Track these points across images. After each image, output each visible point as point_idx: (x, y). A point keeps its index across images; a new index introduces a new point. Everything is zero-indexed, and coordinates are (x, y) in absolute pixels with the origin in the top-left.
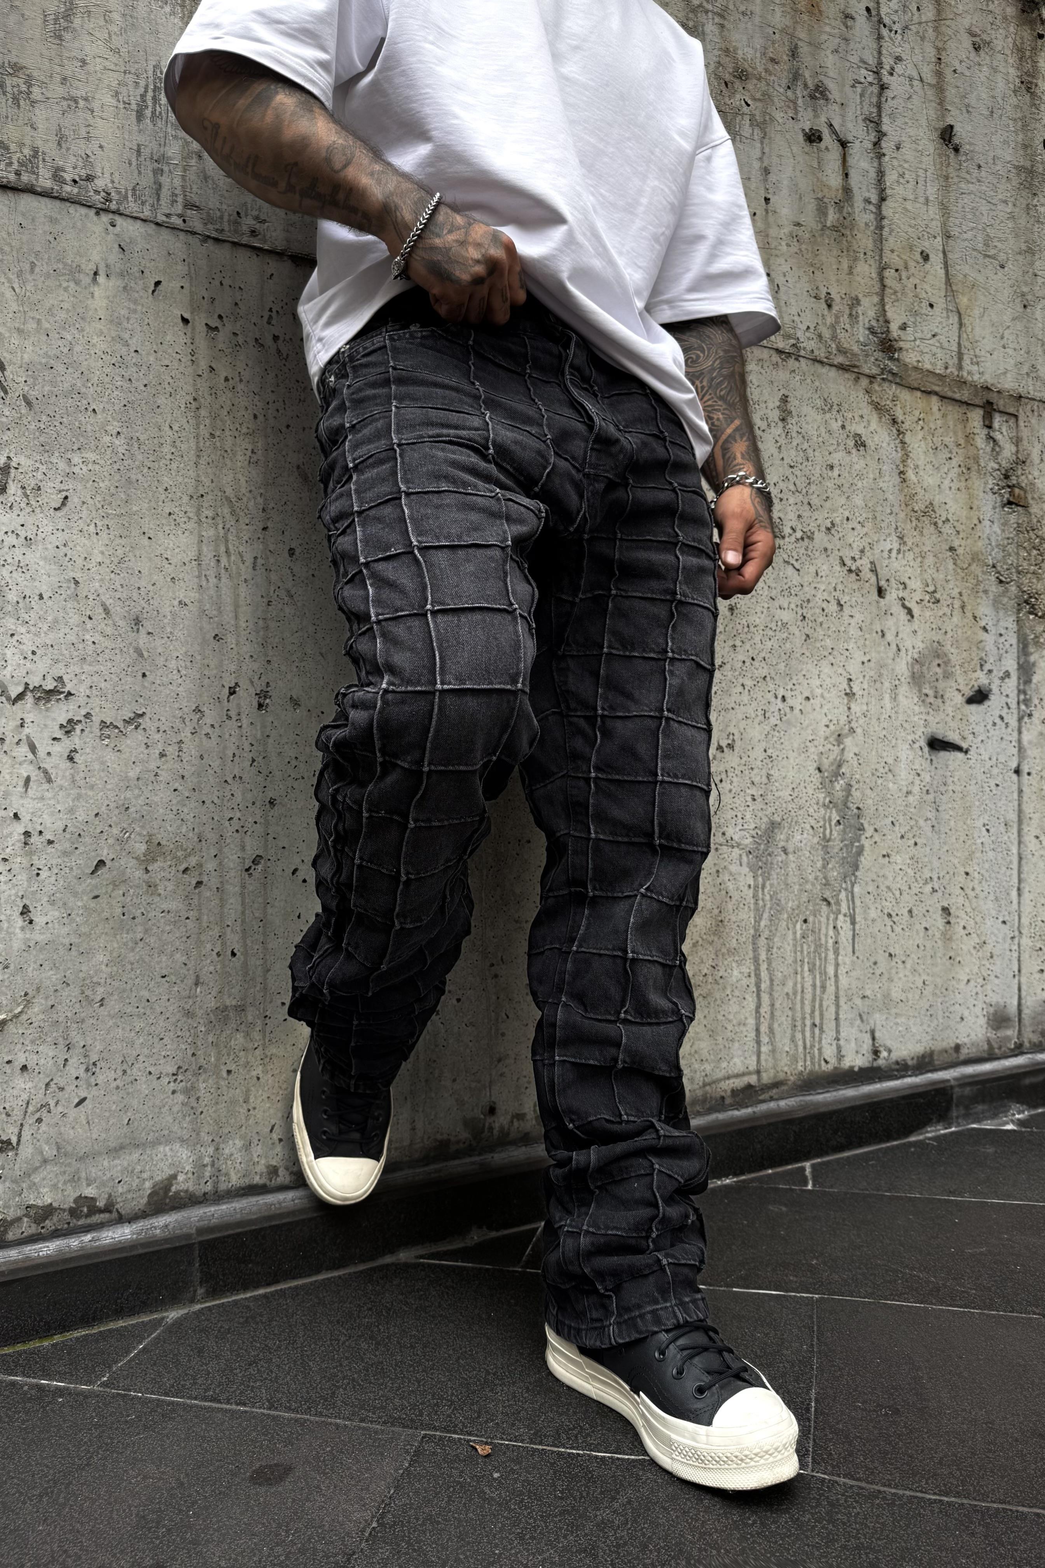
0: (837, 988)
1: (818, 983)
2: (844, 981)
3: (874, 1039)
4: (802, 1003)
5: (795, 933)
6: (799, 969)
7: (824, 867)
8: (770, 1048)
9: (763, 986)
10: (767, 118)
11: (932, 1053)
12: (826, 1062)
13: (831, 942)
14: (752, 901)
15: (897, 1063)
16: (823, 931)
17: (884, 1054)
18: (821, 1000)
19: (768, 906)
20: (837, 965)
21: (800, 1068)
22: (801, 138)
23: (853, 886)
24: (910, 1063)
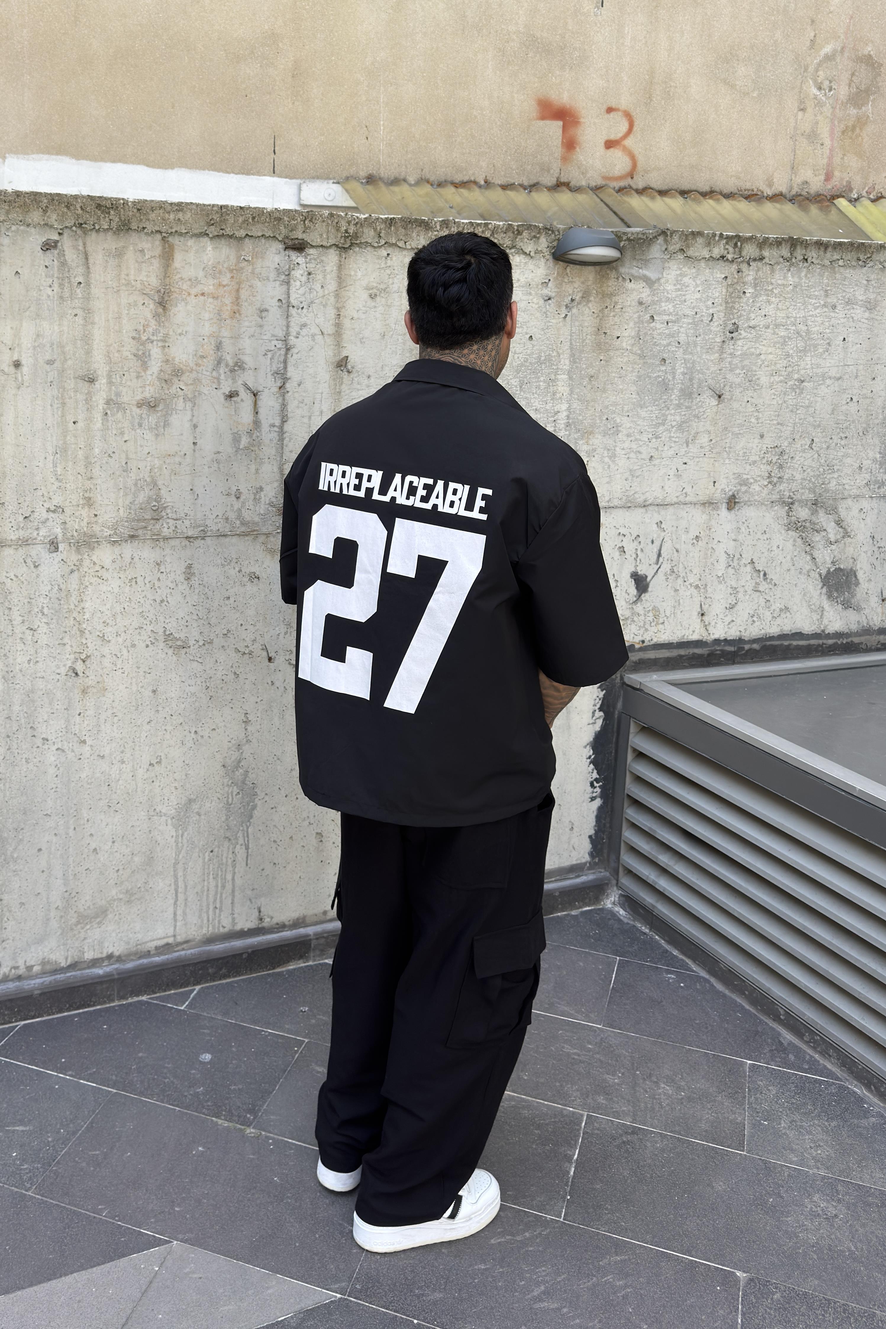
0: (234, 886)
1: (220, 885)
2: (238, 882)
3: (260, 912)
4: (208, 896)
5: (204, 859)
6: (206, 878)
7: (227, 819)
8: (183, 922)
9: (180, 890)
10: (197, 394)
11: (304, 917)
12: (224, 927)
13: (230, 861)
14: (174, 844)
15: (277, 924)
16: (225, 855)
17: (268, 920)
18: (221, 894)
19: (185, 846)
20: (234, 873)
21: (204, 931)
22: (222, 398)
23: (248, 828)
24: (287, 923)
